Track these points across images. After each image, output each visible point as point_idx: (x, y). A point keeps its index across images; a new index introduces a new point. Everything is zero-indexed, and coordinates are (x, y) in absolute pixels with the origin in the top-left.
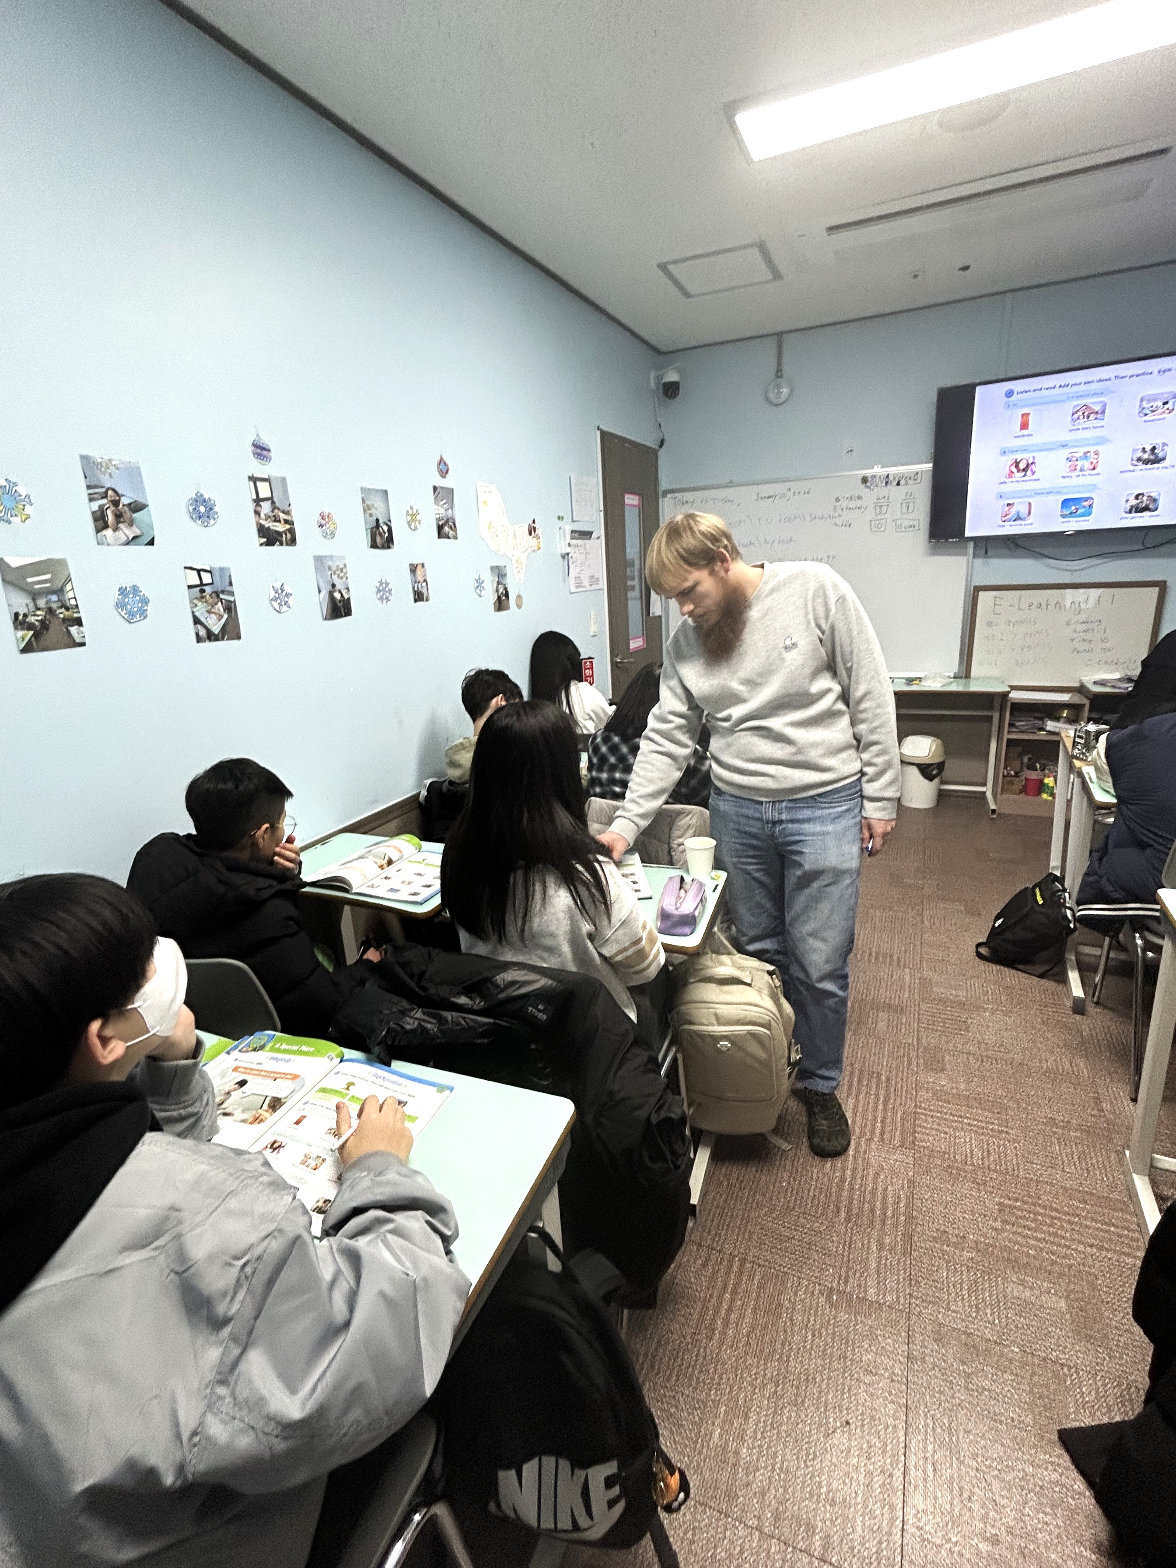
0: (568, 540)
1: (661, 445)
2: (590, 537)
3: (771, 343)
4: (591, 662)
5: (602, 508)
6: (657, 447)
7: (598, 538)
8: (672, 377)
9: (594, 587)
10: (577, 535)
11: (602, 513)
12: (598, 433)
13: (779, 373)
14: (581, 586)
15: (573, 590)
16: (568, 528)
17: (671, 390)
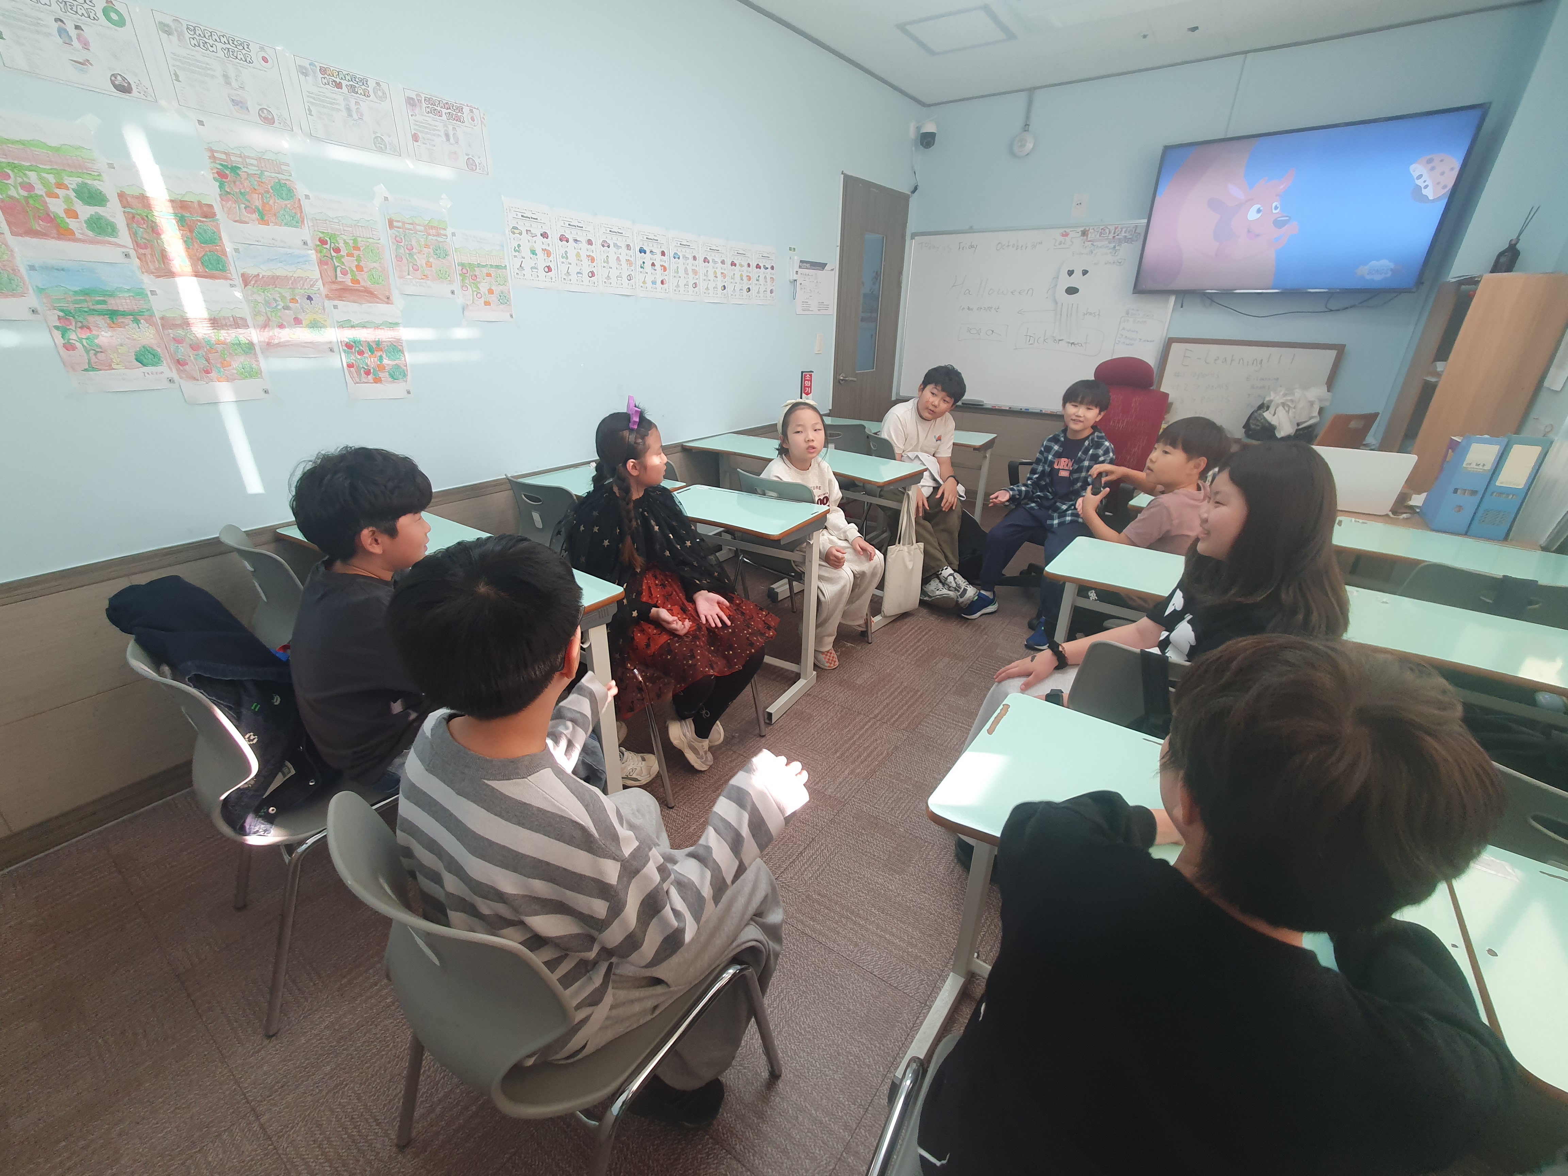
0: (797, 268)
1: (913, 192)
2: (823, 269)
3: (1023, 97)
4: (811, 375)
5: (839, 244)
6: (910, 194)
7: (832, 270)
8: (930, 128)
9: (822, 312)
10: (808, 265)
11: (839, 247)
12: (843, 175)
13: (1026, 127)
14: (808, 310)
15: (799, 311)
16: (797, 260)
17: (927, 140)
